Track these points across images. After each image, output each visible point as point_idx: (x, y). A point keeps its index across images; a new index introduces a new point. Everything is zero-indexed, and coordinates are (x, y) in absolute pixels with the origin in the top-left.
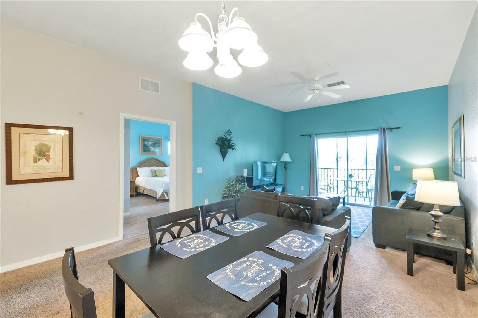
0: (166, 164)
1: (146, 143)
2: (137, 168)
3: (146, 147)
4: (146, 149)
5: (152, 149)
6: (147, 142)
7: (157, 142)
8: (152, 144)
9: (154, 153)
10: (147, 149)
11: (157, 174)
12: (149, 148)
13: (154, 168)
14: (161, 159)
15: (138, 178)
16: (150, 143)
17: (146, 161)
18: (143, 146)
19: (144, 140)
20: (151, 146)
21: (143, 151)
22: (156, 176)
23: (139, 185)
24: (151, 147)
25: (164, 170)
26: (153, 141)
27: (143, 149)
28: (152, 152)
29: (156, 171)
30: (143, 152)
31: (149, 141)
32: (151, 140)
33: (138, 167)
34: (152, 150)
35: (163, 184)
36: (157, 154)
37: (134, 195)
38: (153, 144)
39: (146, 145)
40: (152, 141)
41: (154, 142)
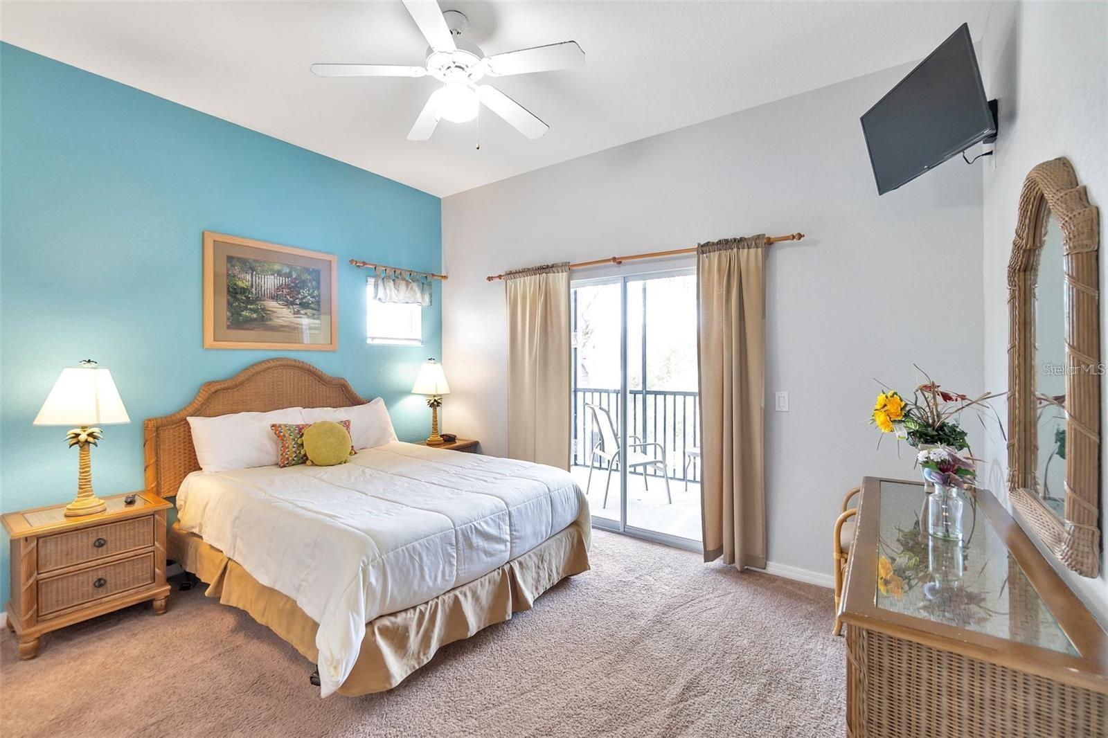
0: (357, 388)
1: (245, 280)
2: (190, 420)
3: (249, 301)
4: (244, 314)
5: (282, 314)
6: (249, 277)
7: (306, 277)
8: (279, 288)
9: (292, 332)
10: (255, 311)
11: (308, 449)
12: (264, 310)
13: (293, 416)
14: (328, 365)
15: (192, 479)
16: (270, 282)
17: (248, 380)
18: (224, 301)
19: (230, 259)
20: (273, 298)
21: (223, 322)
22: (303, 460)
23: (196, 531)
24: (272, 305)
25: (347, 424)
26: (286, 270)
27: (225, 313)
28: (277, 329)
29: (305, 431)
30: (228, 327)
31: (264, 272)
32: (277, 267)
33: (197, 413)
34: (280, 322)
35: (365, 571)
36: (307, 339)
37: (159, 603)
38: (288, 286)
39: (244, 291)
40: (279, 273)
41: (289, 275)
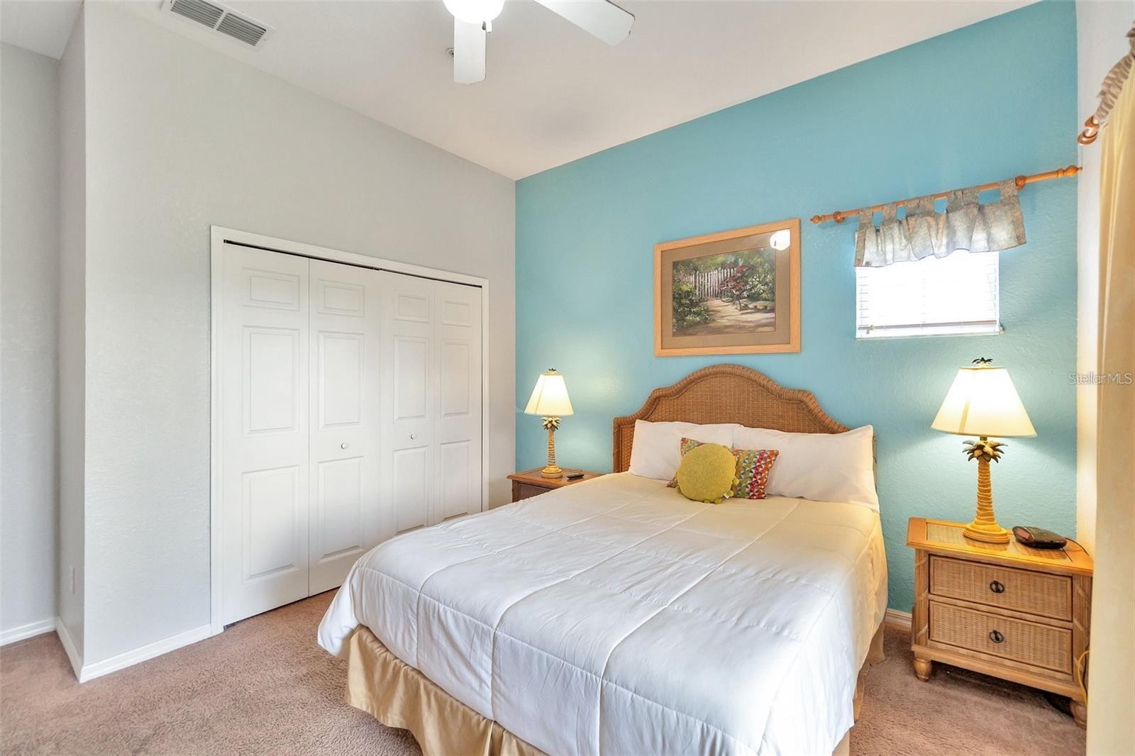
1: (689, 282)
2: (635, 423)
3: (693, 304)
4: (689, 318)
5: (727, 312)
6: (692, 279)
7: (756, 260)
8: (724, 282)
9: (736, 332)
10: (698, 314)
12: (707, 311)
16: (713, 278)
17: (685, 387)
18: (670, 304)
19: (675, 265)
20: (718, 295)
21: (670, 329)
24: (716, 303)
26: (732, 259)
27: (671, 320)
28: (720, 331)
30: (674, 335)
31: (708, 269)
32: (720, 259)
33: (645, 417)
34: (724, 322)
38: (734, 279)
39: (688, 294)
40: (723, 266)
41: (735, 264)
